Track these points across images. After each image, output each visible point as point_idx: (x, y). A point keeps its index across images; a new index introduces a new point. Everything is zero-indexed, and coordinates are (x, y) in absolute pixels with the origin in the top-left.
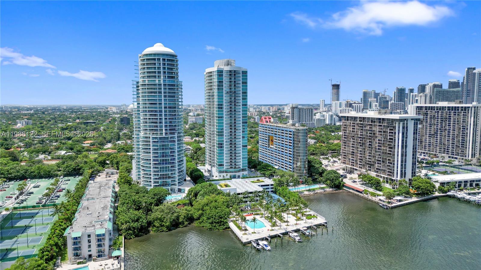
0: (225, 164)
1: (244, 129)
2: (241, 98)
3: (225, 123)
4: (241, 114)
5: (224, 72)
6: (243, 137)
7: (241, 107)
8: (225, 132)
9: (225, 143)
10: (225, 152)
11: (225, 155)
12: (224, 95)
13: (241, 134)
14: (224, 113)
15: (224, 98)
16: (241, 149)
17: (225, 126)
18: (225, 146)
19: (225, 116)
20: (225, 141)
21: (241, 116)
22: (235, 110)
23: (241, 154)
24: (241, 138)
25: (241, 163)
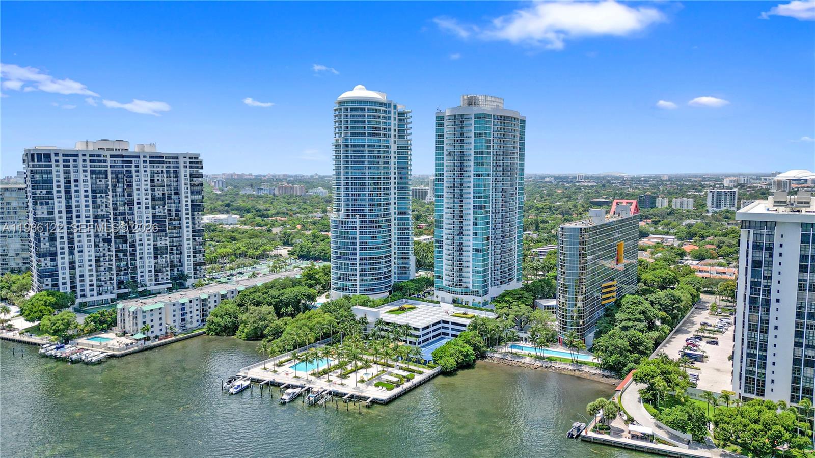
0: (445, 277)
1: (476, 219)
2: (472, 163)
3: (445, 205)
4: (472, 192)
5: (446, 118)
6: (475, 234)
7: (472, 179)
8: (445, 221)
9: (445, 242)
10: (445, 257)
11: (445, 262)
12: (445, 158)
13: (471, 227)
14: (445, 190)
15: (445, 163)
16: (471, 254)
17: (445, 210)
18: (445, 247)
19: (445, 195)
20: (445, 237)
21: (472, 195)
22: (462, 185)
23: (471, 264)
24: (472, 234)
25: (470, 280)
